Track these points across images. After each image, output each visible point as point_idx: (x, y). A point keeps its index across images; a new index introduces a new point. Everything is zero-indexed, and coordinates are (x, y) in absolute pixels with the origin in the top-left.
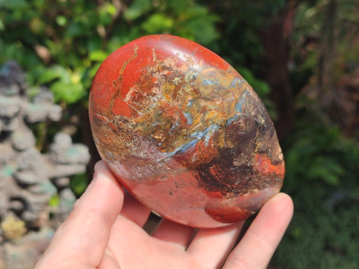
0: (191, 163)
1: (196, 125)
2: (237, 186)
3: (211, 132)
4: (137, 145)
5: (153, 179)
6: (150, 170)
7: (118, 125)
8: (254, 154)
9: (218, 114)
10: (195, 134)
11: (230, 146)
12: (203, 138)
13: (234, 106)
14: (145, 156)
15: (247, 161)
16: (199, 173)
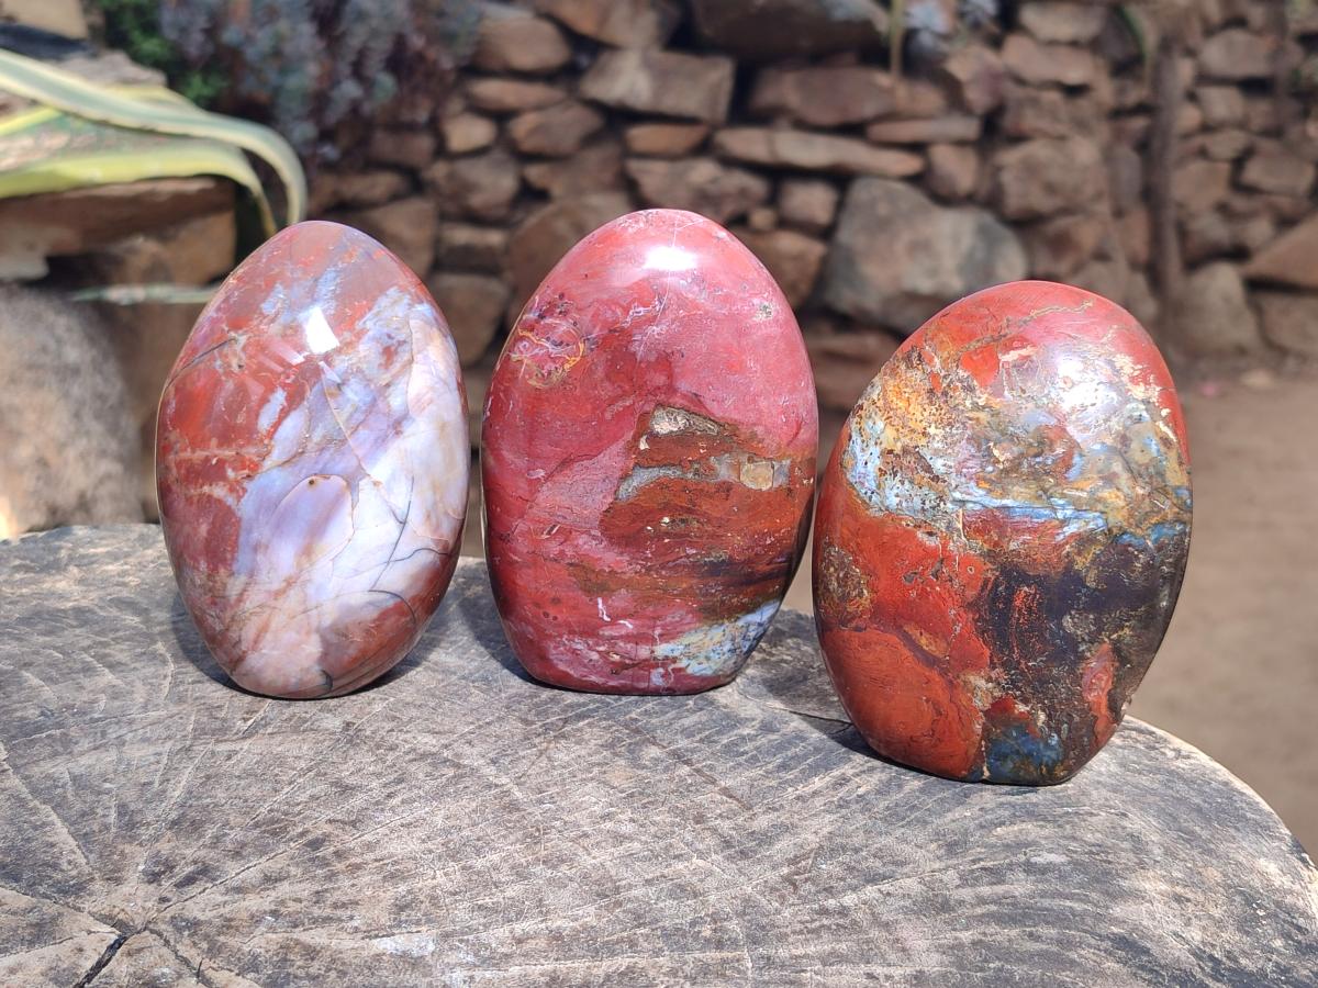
0: (1005, 546)
1: (1077, 489)
2: (1027, 667)
3: (1087, 523)
4: (949, 441)
5: (908, 525)
6: (924, 503)
7: (949, 386)
8: (1106, 640)
9: (1123, 507)
10: (1061, 502)
11: (1088, 579)
12: (1065, 522)
13: (1153, 522)
14: (943, 470)
15: (1086, 638)
16: (997, 578)
